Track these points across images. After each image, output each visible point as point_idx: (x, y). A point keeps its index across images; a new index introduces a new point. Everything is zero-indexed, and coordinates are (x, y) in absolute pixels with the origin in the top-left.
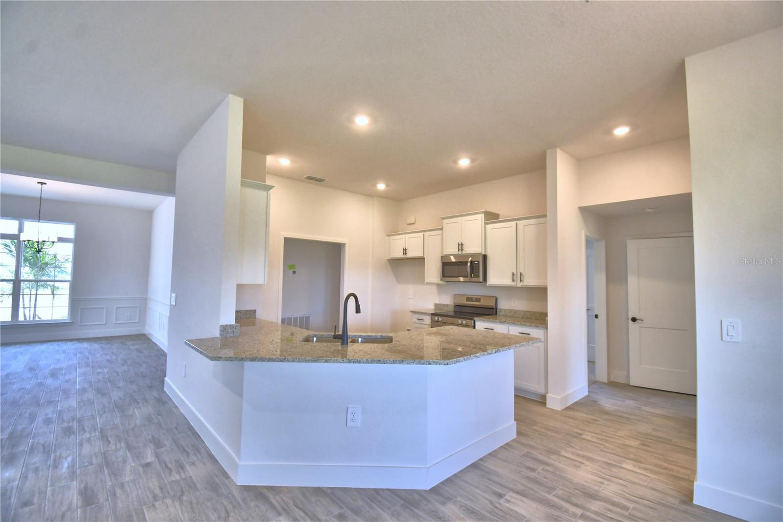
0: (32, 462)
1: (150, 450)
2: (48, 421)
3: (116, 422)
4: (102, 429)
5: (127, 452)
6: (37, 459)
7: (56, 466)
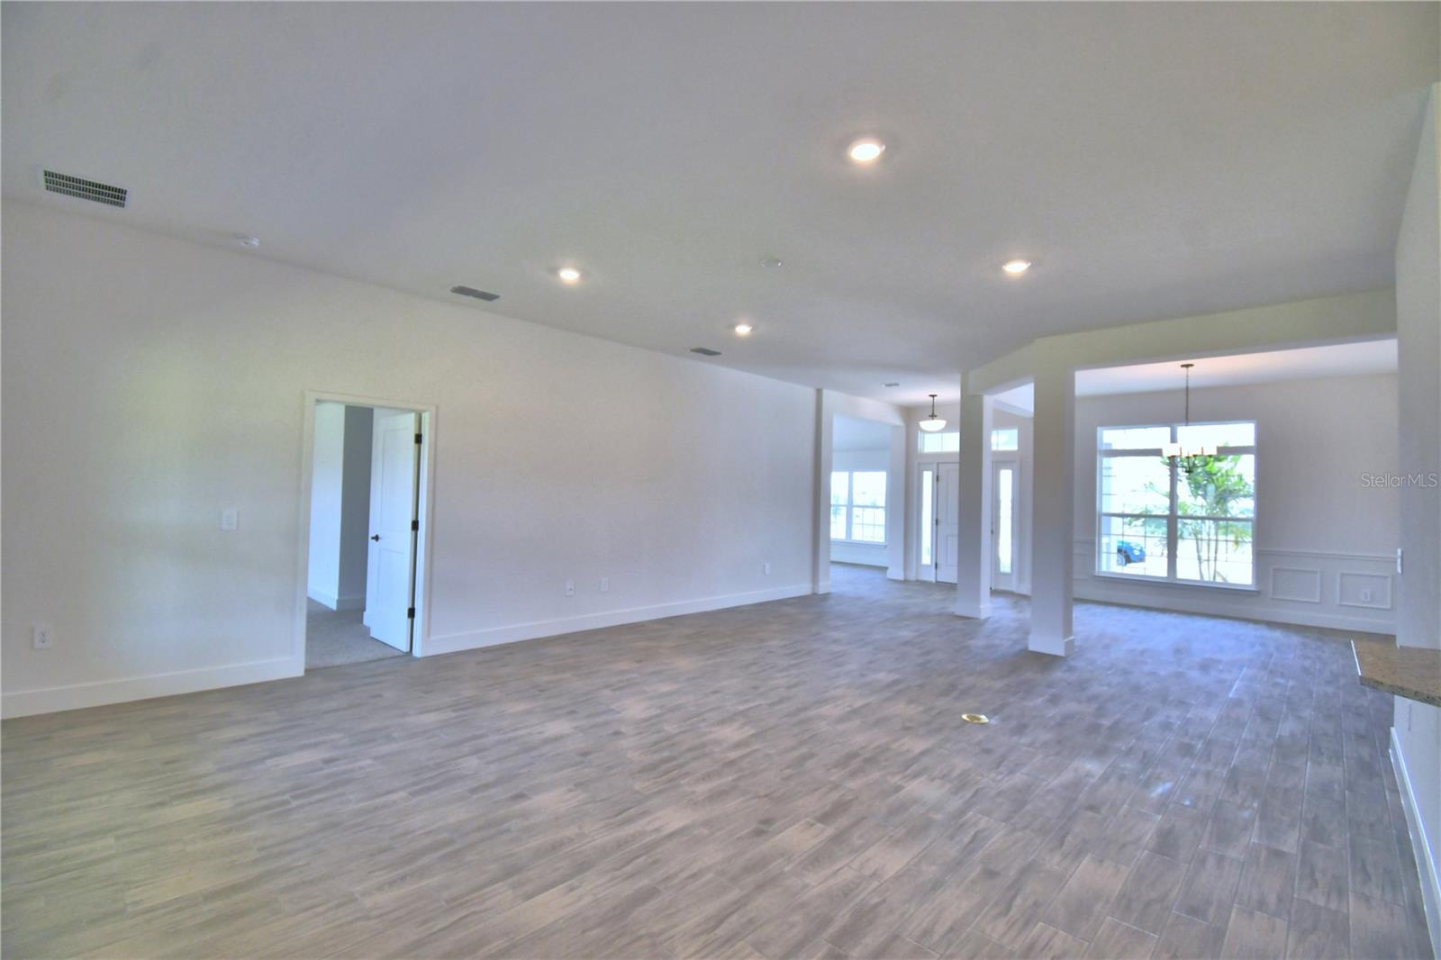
0: (1122, 766)
1: (1297, 834)
2: (1166, 726)
3: (1264, 768)
4: (1235, 768)
5: (1257, 818)
6: (1129, 765)
7: (1147, 784)
